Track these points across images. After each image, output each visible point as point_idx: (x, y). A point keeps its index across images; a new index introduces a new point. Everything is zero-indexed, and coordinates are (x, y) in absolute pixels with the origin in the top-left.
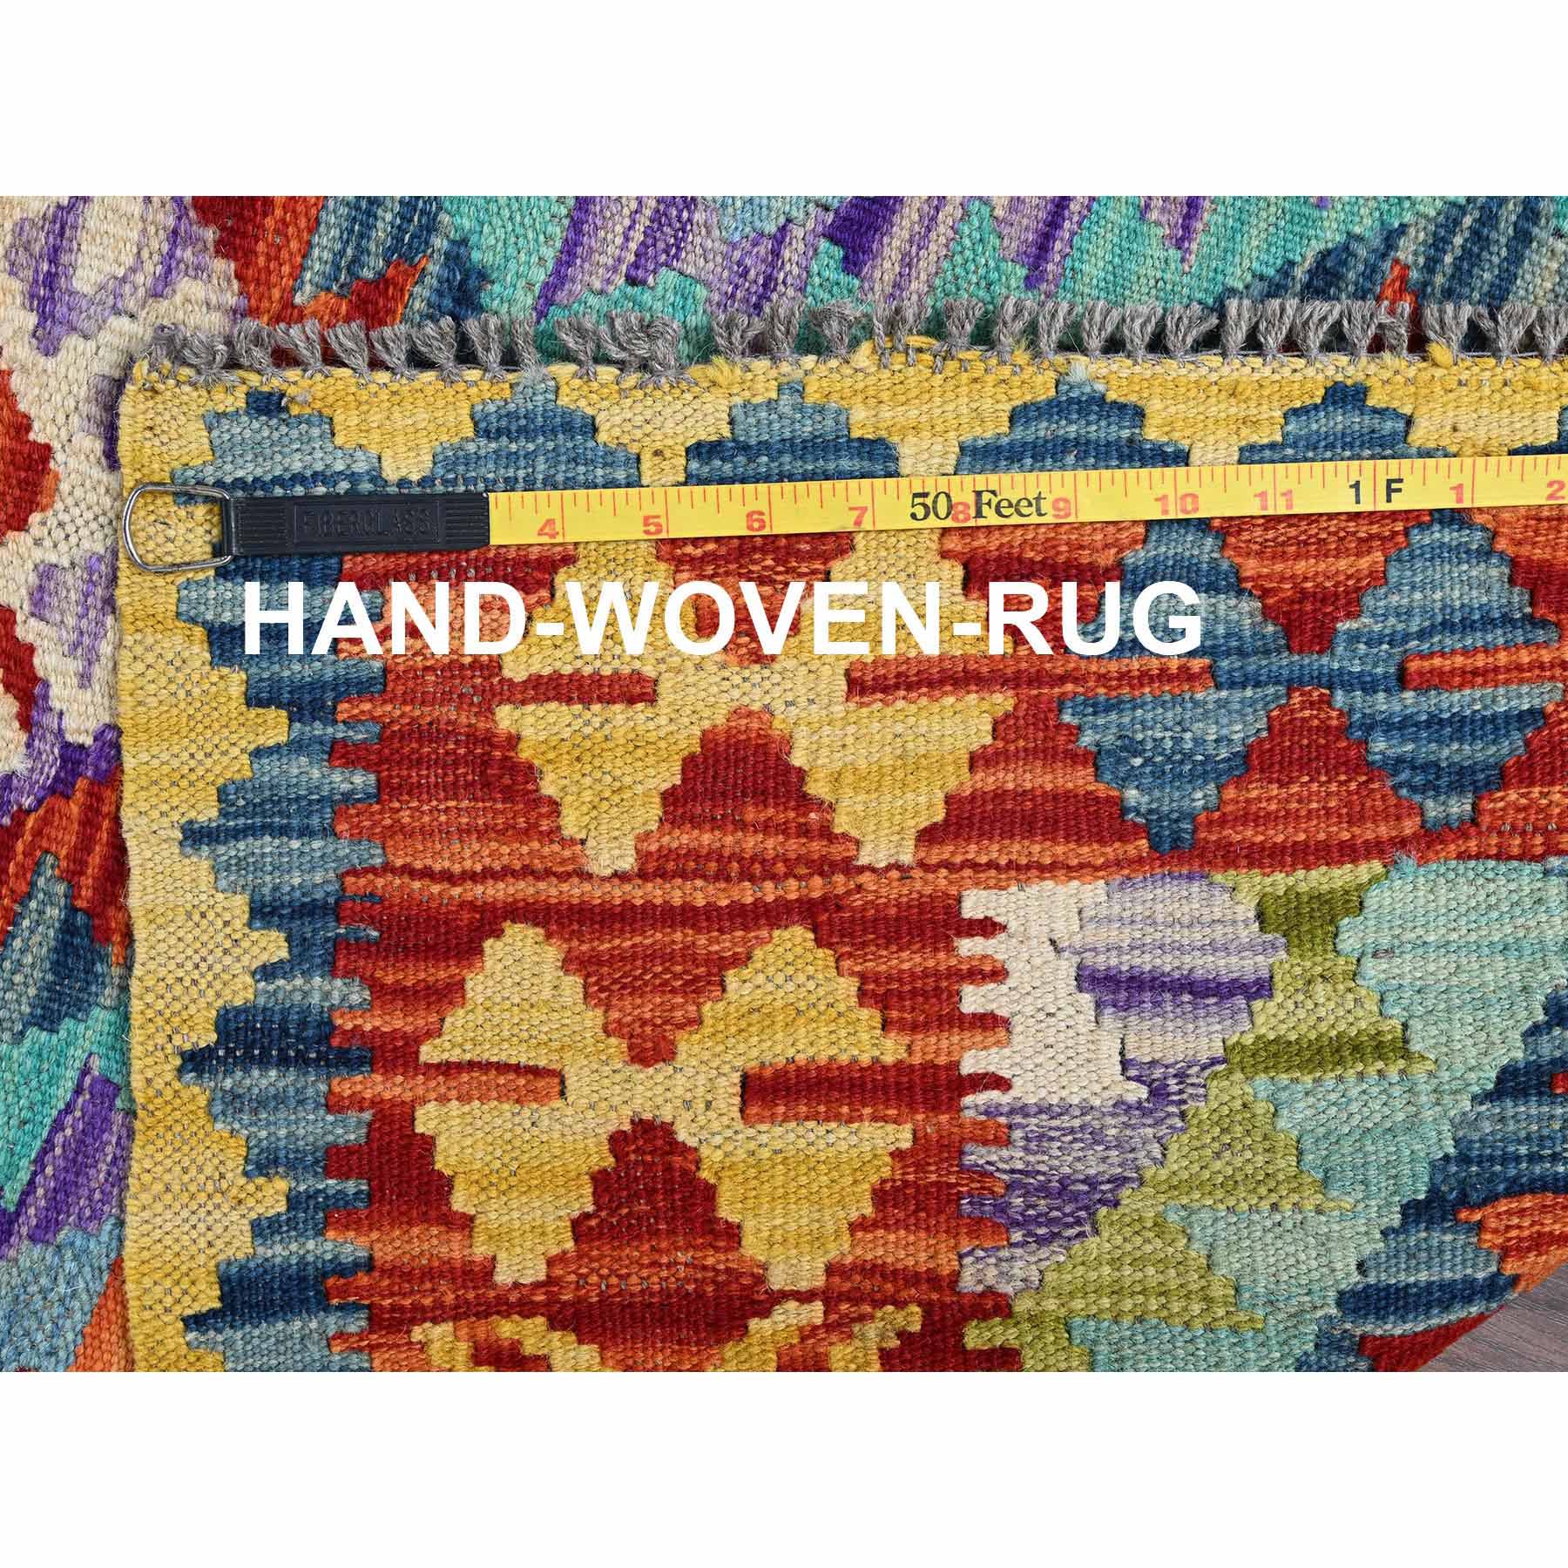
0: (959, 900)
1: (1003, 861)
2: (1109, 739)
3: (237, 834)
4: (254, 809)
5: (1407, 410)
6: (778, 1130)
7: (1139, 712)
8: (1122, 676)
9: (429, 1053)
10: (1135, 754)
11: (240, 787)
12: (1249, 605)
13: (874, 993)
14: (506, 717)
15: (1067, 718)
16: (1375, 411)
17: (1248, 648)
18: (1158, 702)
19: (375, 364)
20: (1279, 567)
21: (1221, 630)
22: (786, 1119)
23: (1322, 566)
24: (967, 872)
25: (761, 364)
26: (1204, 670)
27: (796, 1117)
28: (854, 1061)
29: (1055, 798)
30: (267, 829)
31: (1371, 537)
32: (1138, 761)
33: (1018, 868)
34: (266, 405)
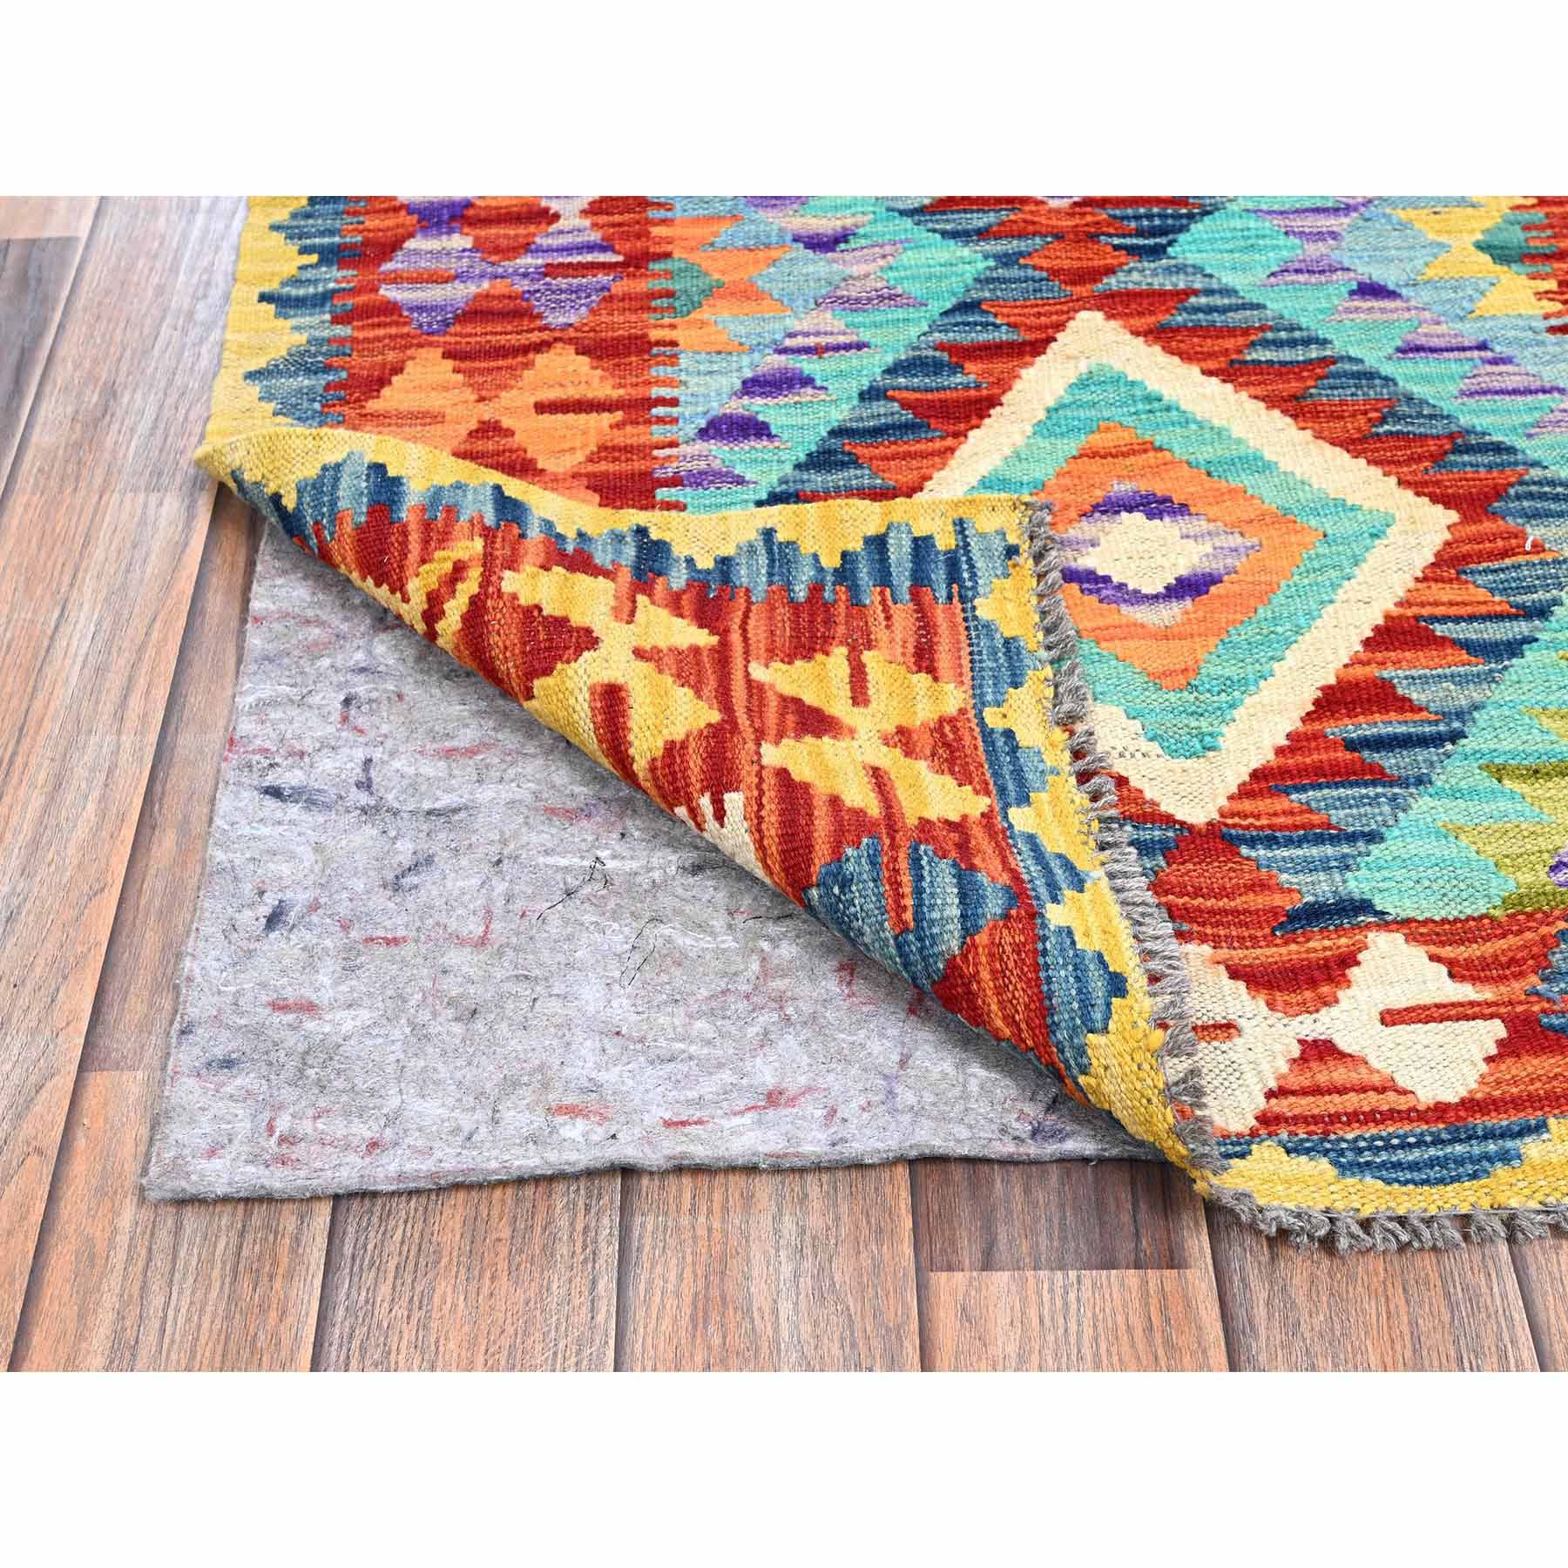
0: (737, 790)
1: (763, 813)
2: (850, 867)
3: (770, 552)
4: (783, 555)
5: (1111, 1026)
6: (586, 706)
7: (871, 885)
8: (896, 871)
9: (642, 599)
10: (842, 888)
11: (796, 549)
12: (955, 945)
13: (673, 750)
14: (840, 652)
15: (865, 840)
16: (1108, 1005)
17: (926, 952)
18: (879, 896)
19: (1041, 596)
20: (984, 960)
21: (935, 930)
22: (593, 709)
23: (989, 993)
24: (756, 793)
25: (1067, 756)
26: (905, 923)
27: (594, 716)
28: (630, 744)
29: (808, 838)
30: (772, 561)
31: (1018, 1025)
32: (836, 890)
33: (759, 824)
34: (1012, 551)
